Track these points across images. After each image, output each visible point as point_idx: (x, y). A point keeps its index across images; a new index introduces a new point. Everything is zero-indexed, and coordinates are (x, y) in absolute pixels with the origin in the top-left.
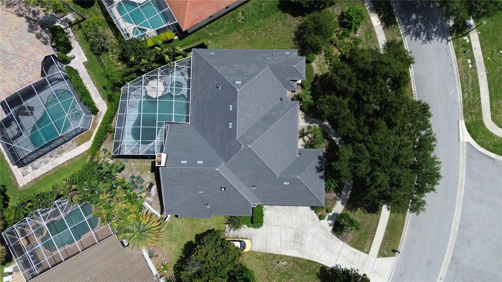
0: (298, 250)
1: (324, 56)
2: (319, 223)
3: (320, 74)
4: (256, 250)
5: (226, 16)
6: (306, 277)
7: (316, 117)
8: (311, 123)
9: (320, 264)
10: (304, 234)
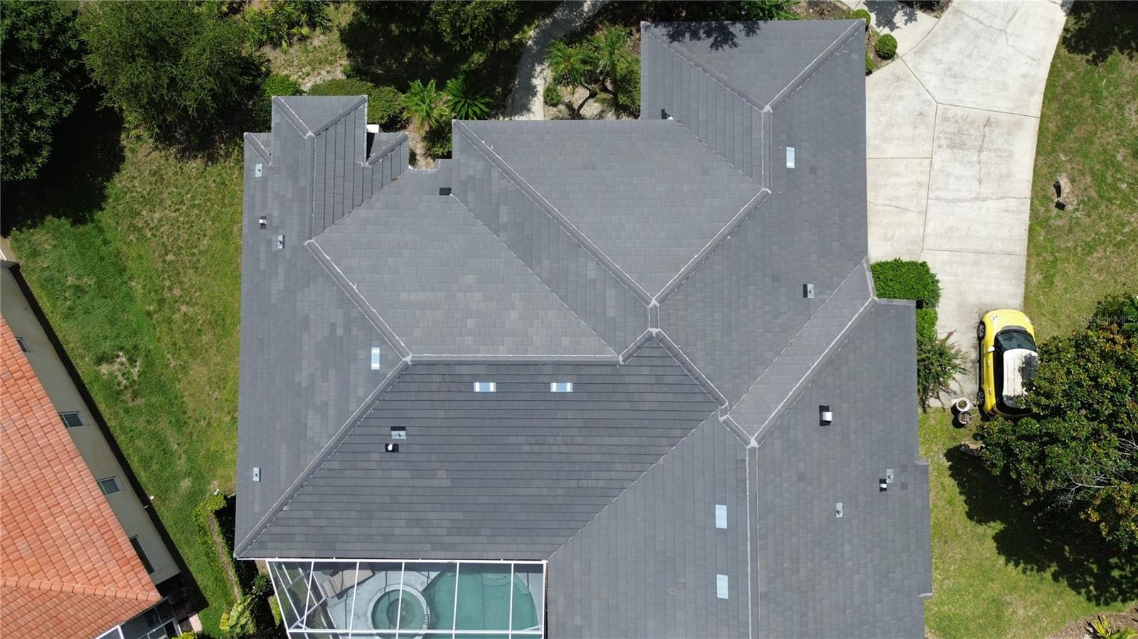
0: (1009, 134)
1: (278, 50)
2: (909, 59)
3: (345, 62)
4: (1021, 291)
5: (111, 424)
6: (1108, 105)
7: (511, 75)
8: (532, 91)
9: (1057, 55)
10: (950, 114)
